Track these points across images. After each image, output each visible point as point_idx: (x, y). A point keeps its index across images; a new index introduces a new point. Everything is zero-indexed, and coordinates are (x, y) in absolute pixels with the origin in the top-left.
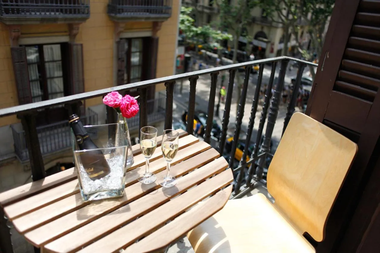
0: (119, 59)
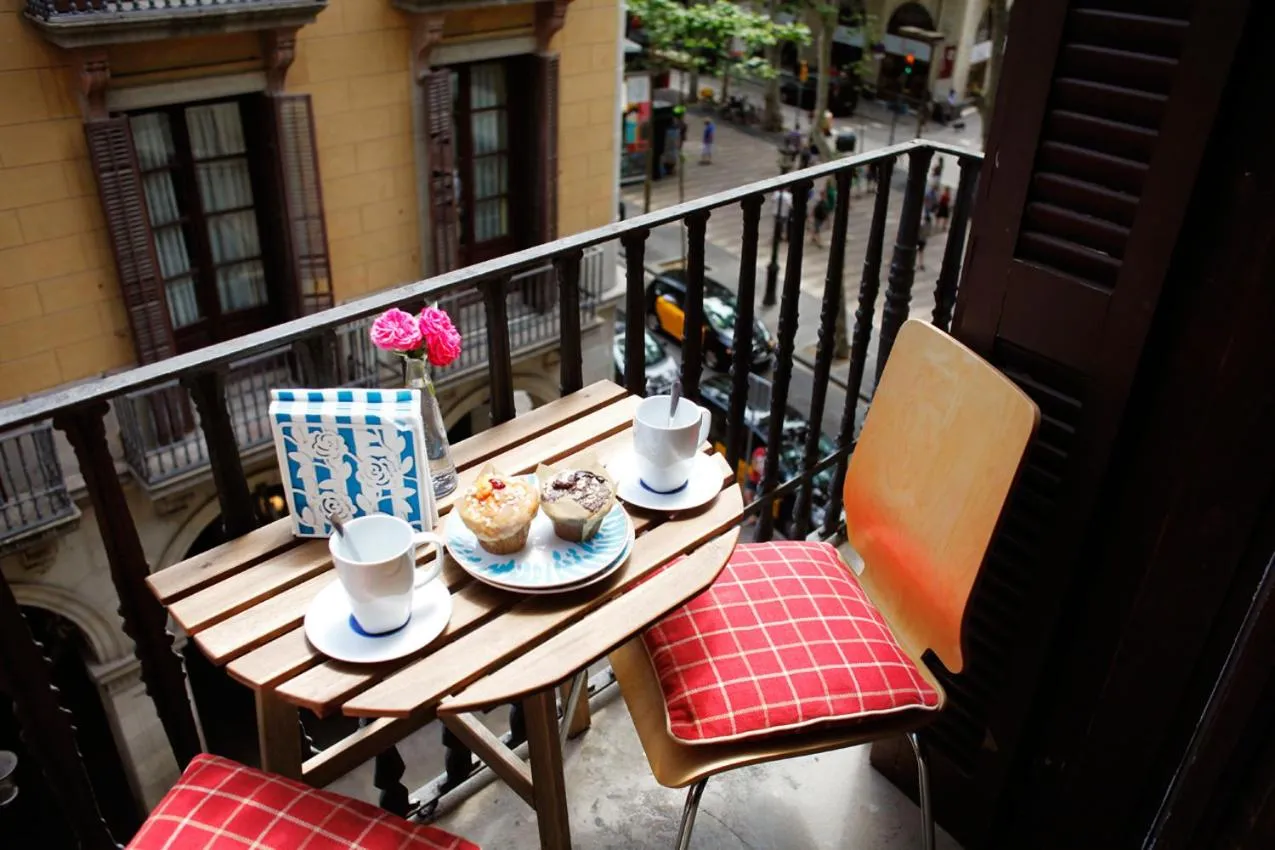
0: (433, 137)
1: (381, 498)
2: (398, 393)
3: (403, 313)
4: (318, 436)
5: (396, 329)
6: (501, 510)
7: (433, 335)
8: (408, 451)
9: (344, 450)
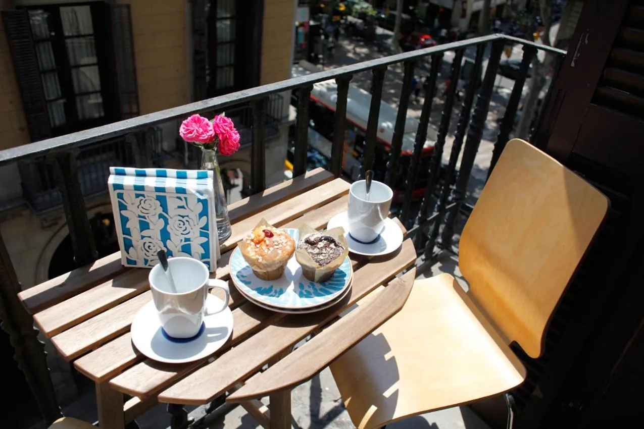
0: (196, 31)
1: (183, 243)
2: (198, 172)
3: (202, 118)
4: (142, 200)
5: (197, 128)
6: (269, 252)
7: (223, 134)
8: (204, 213)
9: (160, 210)
